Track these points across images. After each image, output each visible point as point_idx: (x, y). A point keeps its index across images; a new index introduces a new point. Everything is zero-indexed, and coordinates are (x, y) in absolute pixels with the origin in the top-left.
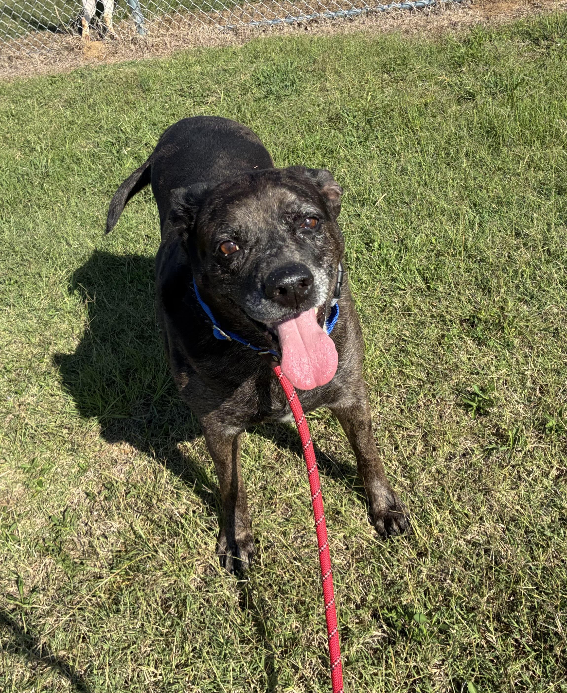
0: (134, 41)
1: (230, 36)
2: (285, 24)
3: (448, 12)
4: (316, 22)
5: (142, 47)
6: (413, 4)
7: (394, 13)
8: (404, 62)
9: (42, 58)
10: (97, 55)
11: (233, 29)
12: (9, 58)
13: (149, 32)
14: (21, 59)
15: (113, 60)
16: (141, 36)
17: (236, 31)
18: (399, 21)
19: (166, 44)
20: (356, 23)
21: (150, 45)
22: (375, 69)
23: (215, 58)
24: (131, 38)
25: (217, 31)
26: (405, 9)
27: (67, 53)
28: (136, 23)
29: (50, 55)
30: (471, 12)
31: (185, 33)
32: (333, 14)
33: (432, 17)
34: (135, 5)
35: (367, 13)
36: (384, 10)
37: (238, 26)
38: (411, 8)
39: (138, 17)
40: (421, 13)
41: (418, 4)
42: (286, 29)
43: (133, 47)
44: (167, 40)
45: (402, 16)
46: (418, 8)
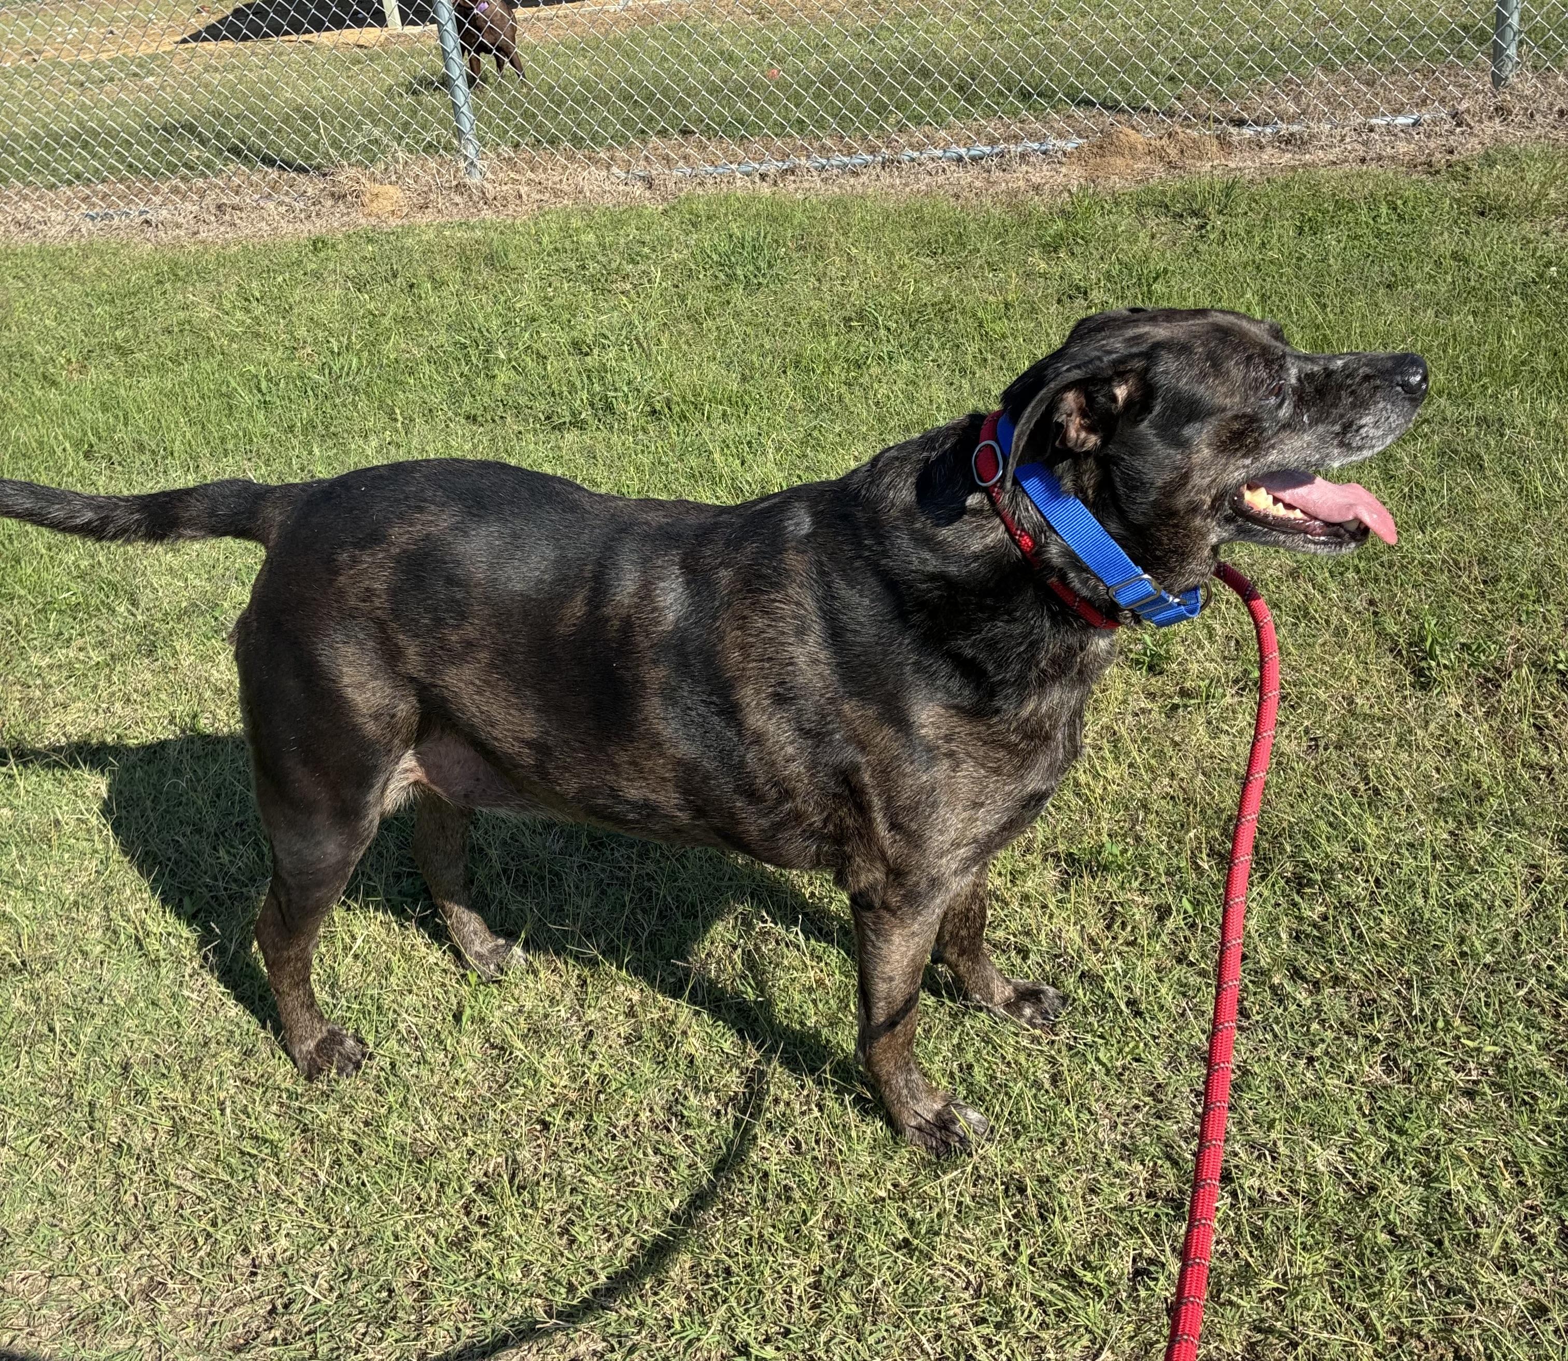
0: (460, 188)
1: (639, 189)
2: (739, 175)
3: (1024, 168)
4: (793, 173)
5: (475, 198)
6: (963, 151)
7: (931, 166)
8: (960, 240)
9: (283, 209)
10: (390, 209)
11: (643, 178)
12: (219, 207)
13: (489, 175)
14: (241, 210)
15: (421, 219)
16: (474, 180)
17: (649, 183)
18: (941, 179)
19: (520, 197)
20: (864, 178)
21: (490, 196)
22: (910, 250)
23: (617, 223)
24: (454, 183)
25: (613, 179)
26: (950, 159)
27: (330, 203)
28: (466, 158)
29: (300, 205)
30: (1064, 170)
31: (557, 179)
32: (824, 161)
33: (997, 174)
34: (468, 125)
35: (883, 163)
36: (913, 160)
37: (654, 172)
38: (960, 159)
39: (470, 147)
40: (977, 169)
41: (972, 152)
42: (739, 183)
43: (458, 199)
44: (524, 190)
45: (944, 170)
46: (973, 159)
